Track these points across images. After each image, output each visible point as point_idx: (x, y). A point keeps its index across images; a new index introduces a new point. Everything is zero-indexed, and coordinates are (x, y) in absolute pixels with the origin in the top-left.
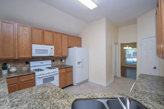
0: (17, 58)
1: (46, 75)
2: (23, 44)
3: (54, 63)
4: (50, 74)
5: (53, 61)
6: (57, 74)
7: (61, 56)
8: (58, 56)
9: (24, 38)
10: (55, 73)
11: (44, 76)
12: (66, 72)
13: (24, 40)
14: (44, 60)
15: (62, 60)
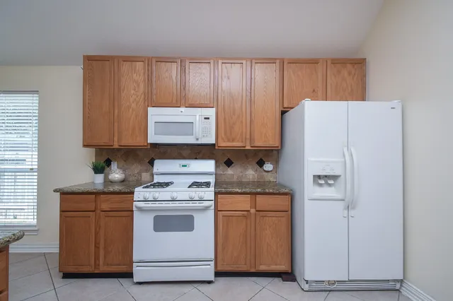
0: (116, 146)
1: (164, 205)
2: (131, 110)
3: (230, 171)
4: (177, 204)
5: (229, 163)
6: (207, 208)
7: (248, 147)
8: (235, 144)
9: (133, 92)
10: (197, 204)
11: (157, 205)
12: (253, 211)
13: (132, 100)
14: (196, 159)
15: (261, 163)
